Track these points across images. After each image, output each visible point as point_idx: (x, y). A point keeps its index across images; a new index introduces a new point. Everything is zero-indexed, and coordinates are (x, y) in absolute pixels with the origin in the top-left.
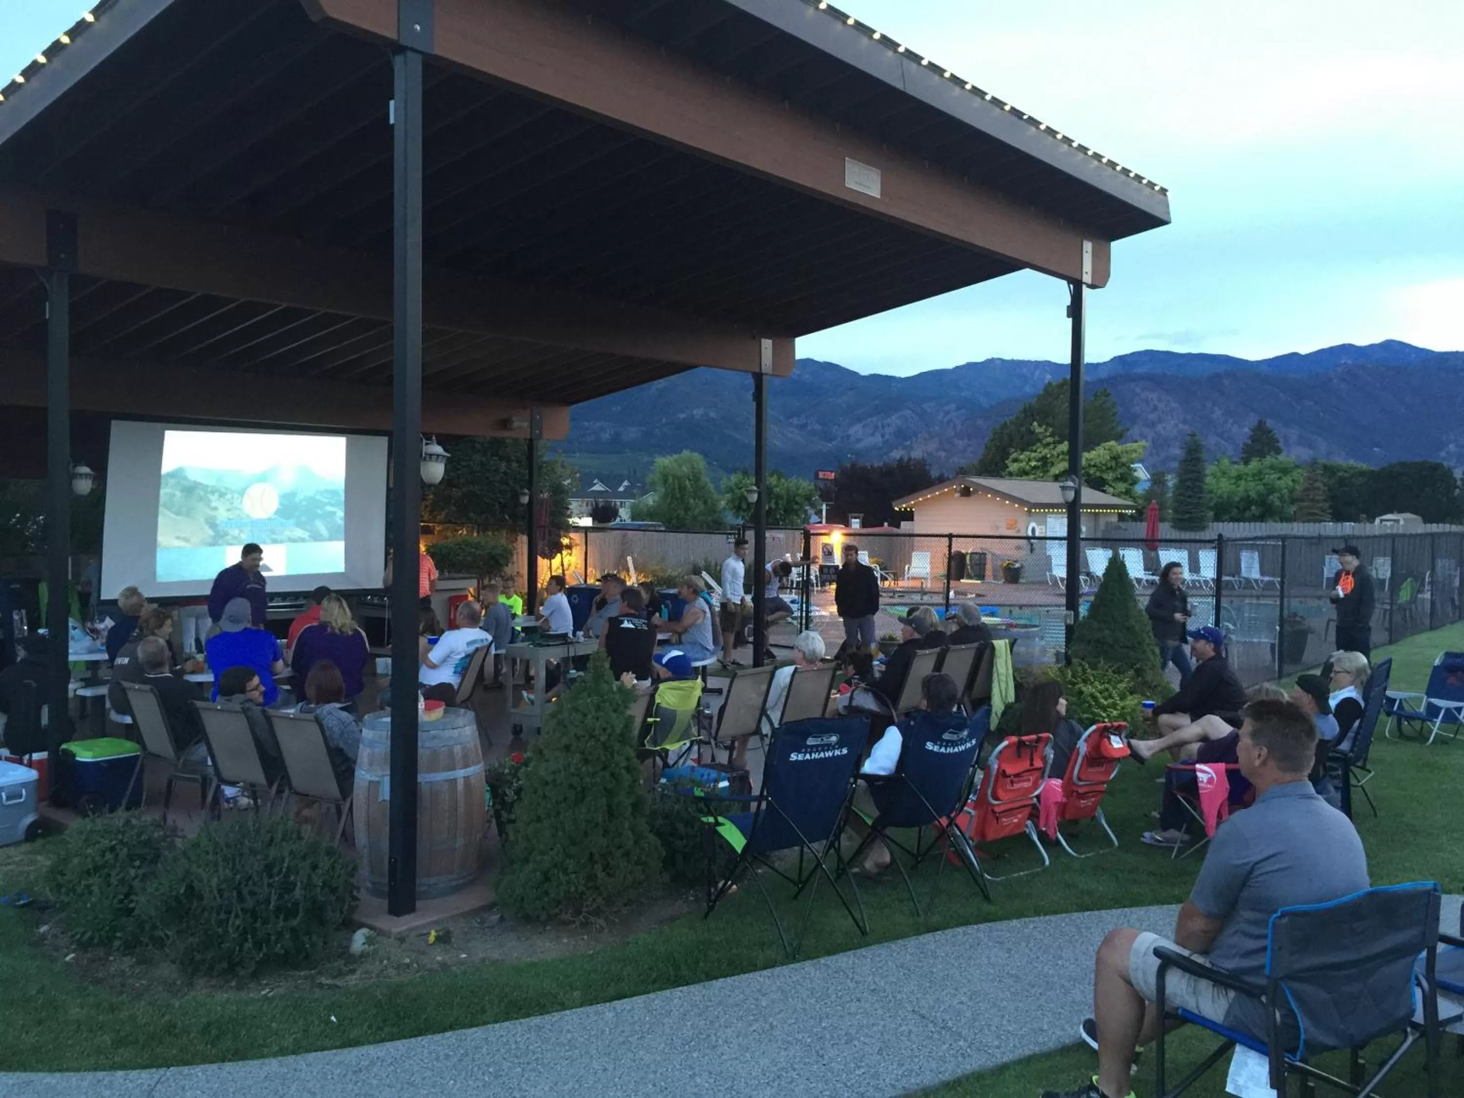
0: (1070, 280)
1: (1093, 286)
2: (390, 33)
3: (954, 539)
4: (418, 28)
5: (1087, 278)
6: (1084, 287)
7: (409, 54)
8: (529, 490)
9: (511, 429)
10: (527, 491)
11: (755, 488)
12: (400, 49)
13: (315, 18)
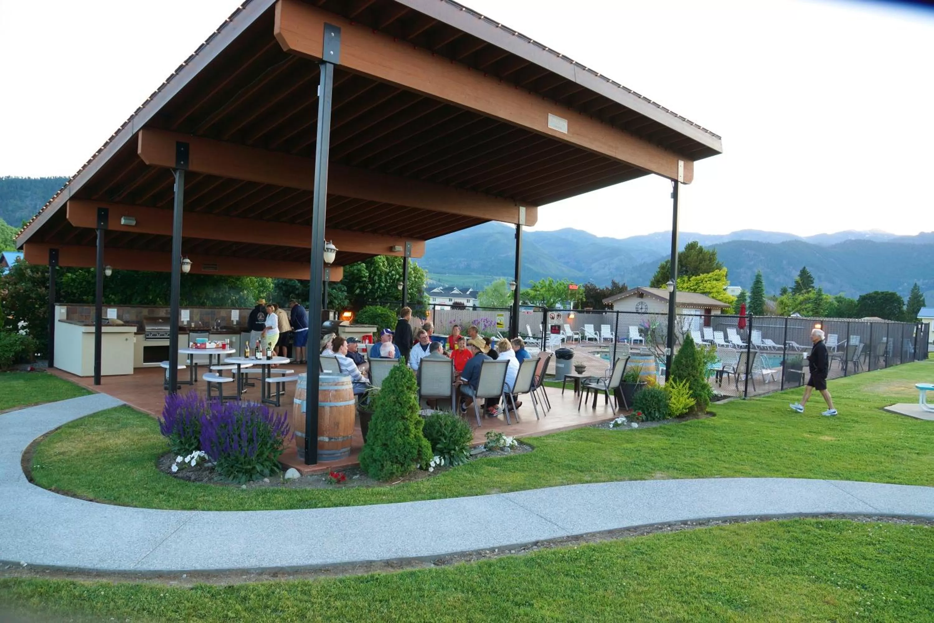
0: (673, 180)
1: (684, 183)
2: (319, 56)
3: (620, 314)
4: (332, 52)
5: (681, 179)
6: (679, 183)
7: (328, 64)
8: (403, 283)
9: (394, 252)
10: (402, 283)
11: (514, 283)
12: (323, 62)
13: (285, 50)
